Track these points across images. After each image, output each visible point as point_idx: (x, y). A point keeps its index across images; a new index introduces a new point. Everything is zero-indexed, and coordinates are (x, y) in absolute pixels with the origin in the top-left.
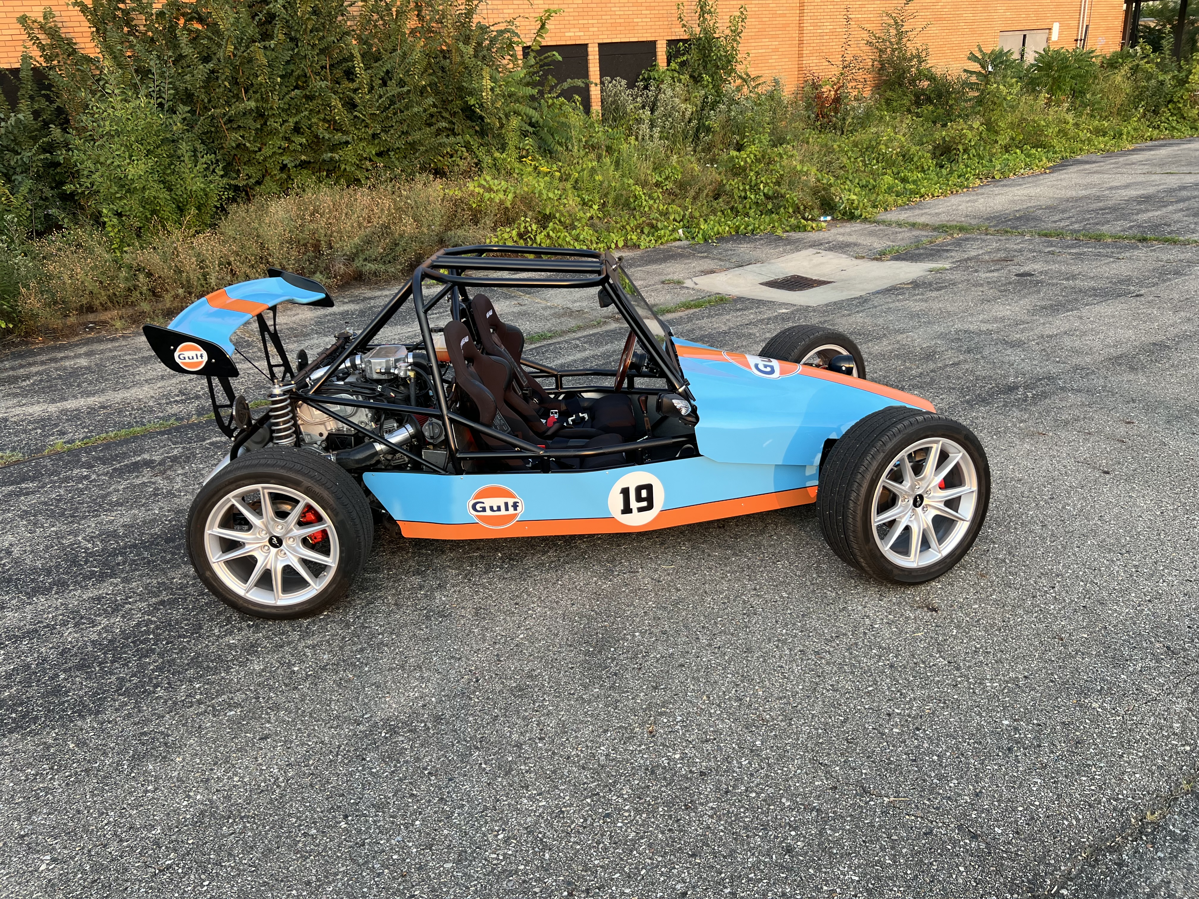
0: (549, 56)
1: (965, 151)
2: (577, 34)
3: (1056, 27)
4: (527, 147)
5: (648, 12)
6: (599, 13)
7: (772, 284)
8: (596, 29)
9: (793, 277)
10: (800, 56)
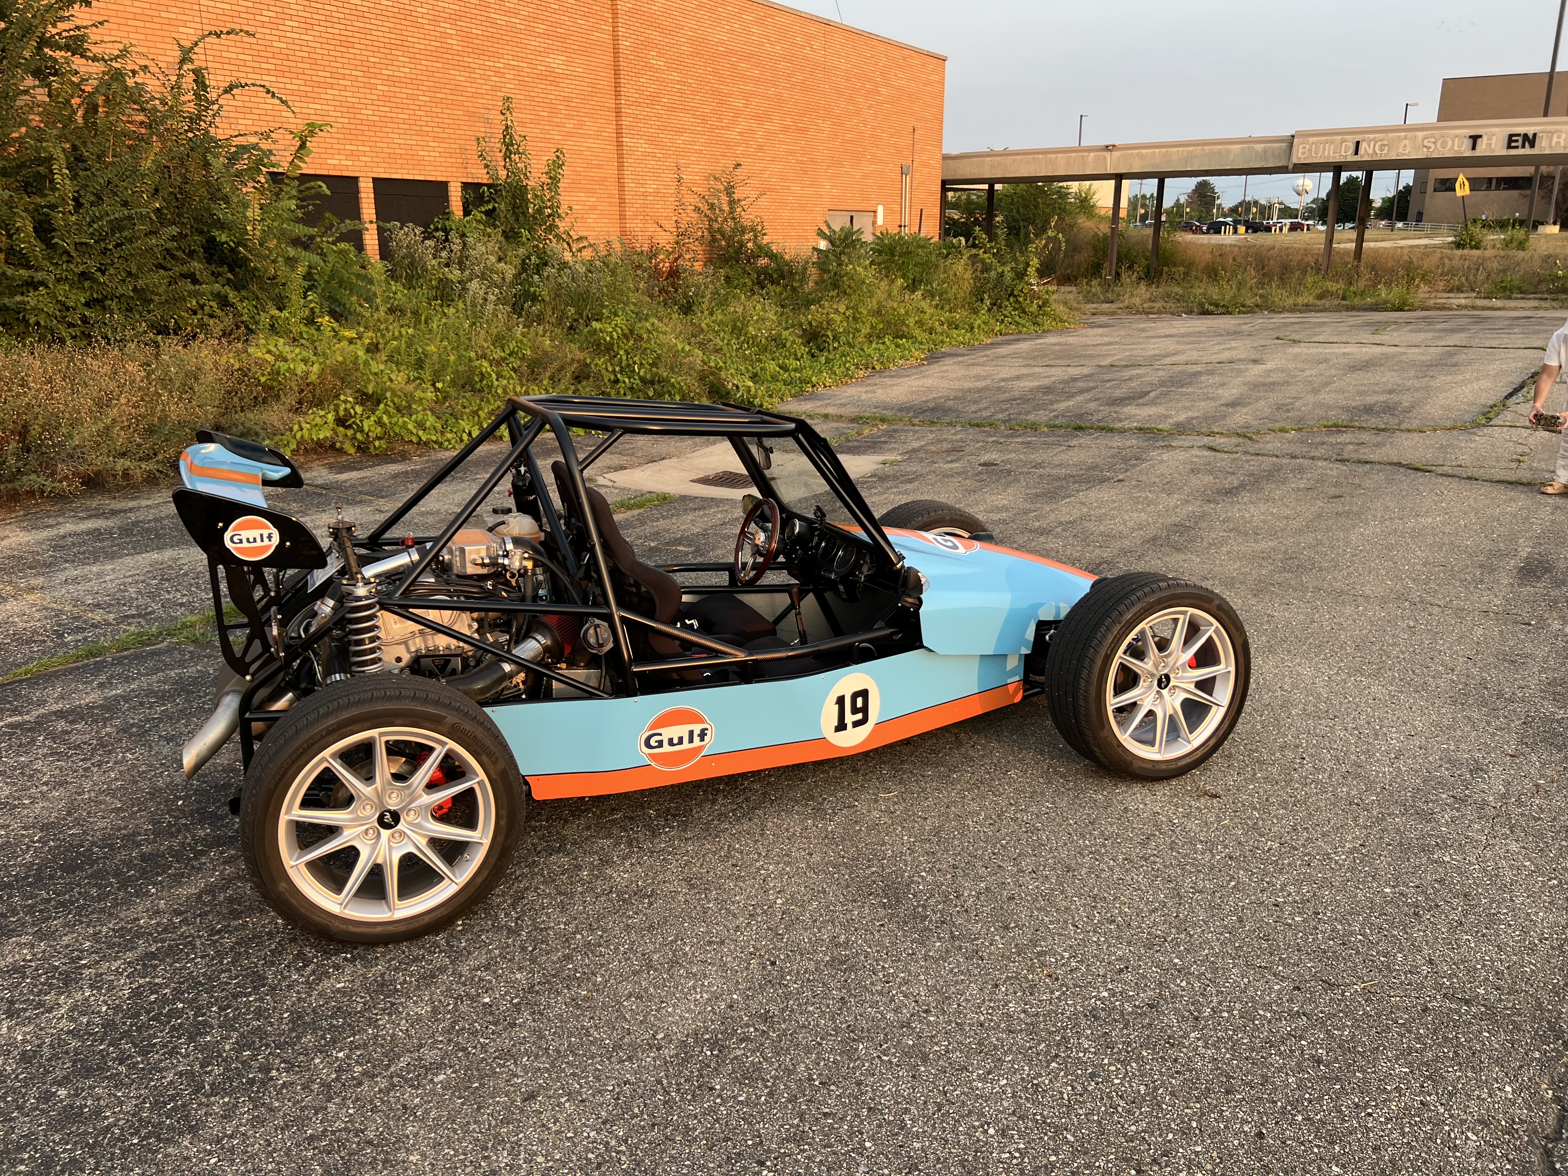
0: (313, 188)
1: (835, 338)
2: (343, 163)
3: (880, 209)
4: (312, 305)
5: (436, 144)
6: (372, 139)
7: (705, 481)
8: (369, 159)
9: (725, 473)
10: (622, 217)
